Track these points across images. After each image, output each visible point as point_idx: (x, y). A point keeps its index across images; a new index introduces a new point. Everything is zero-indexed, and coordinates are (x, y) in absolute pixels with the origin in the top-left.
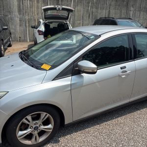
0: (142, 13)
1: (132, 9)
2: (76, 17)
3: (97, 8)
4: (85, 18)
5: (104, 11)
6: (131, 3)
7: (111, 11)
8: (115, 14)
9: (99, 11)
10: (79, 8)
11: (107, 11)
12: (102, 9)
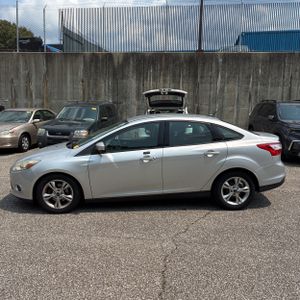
2: (225, 101)
3: (264, 85)
4: (242, 102)
5: (280, 88)
9: (270, 89)
10: (231, 86)
12: (275, 85)
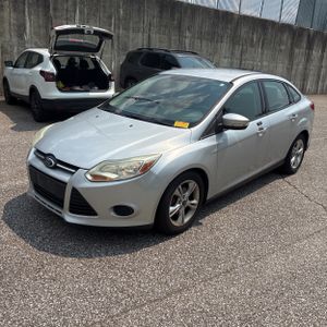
0: (204, 43)
1: (188, 34)
3: (126, 29)
5: (140, 34)
6: (186, 23)
7: (153, 36)
8: (160, 42)
11: (146, 35)
12: (136, 31)
